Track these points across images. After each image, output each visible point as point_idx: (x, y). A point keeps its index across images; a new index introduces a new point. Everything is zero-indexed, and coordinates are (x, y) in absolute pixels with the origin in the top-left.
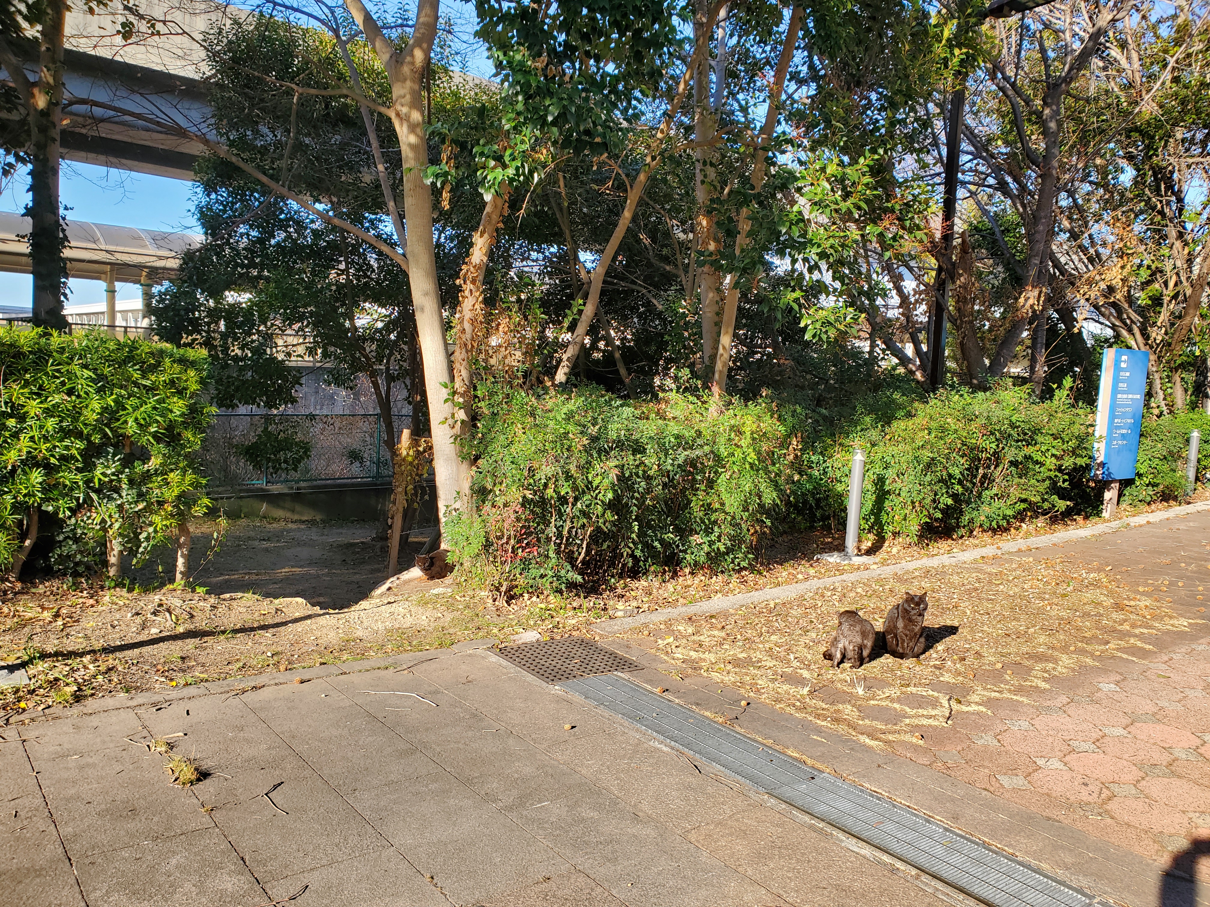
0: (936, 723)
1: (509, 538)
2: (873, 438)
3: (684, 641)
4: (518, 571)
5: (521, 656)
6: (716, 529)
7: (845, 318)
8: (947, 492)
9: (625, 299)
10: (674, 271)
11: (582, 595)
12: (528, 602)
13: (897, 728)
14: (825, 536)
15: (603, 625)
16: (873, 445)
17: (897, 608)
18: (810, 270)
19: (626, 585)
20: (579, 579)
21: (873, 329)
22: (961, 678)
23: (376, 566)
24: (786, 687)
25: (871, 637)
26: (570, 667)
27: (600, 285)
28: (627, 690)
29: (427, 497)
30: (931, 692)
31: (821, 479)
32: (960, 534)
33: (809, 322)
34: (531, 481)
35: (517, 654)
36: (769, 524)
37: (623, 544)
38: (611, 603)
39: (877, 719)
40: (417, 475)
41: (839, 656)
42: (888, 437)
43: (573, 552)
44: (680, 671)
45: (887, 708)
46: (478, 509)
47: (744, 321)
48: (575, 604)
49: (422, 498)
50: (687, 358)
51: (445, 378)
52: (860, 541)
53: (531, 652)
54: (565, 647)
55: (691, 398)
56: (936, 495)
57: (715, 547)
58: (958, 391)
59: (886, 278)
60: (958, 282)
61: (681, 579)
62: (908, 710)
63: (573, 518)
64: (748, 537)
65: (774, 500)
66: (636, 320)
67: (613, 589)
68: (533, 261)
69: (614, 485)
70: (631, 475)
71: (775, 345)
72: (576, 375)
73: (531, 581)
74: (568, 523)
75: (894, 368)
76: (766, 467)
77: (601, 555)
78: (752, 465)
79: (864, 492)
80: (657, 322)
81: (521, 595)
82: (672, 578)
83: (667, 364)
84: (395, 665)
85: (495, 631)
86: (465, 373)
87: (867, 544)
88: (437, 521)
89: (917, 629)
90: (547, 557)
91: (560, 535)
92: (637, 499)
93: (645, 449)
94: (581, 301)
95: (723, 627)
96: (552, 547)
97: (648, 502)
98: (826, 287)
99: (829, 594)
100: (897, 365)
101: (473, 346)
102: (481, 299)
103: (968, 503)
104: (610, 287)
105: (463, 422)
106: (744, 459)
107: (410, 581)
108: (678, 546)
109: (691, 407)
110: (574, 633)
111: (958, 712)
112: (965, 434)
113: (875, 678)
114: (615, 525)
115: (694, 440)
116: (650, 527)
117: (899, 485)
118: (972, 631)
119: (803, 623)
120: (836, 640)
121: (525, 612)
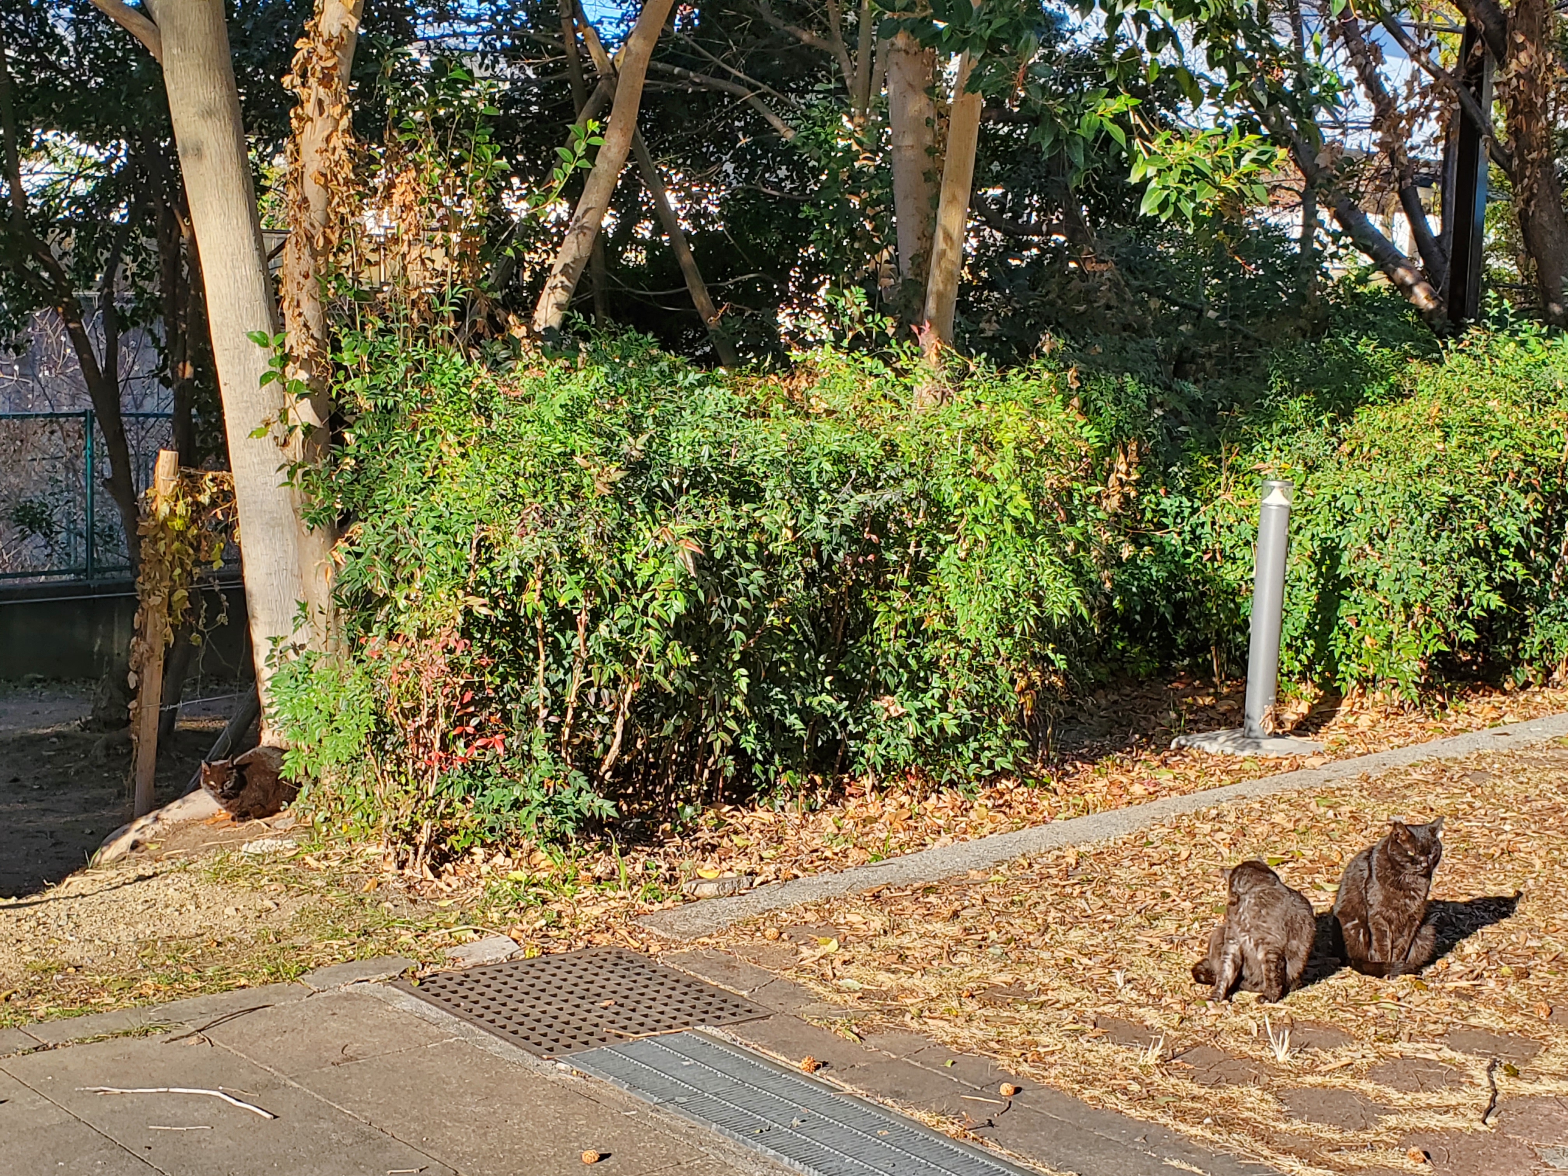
0: (1460, 1124)
1: (433, 714)
2: (1310, 452)
3: (864, 949)
4: (459, 793)
5: (473, 996)
6: (935, 680)
7: (1237, 161)
8: (1489, 579)
9: (701, 116)
10: (823, 45)
11: (616, 847)
12: (485, 868)
13: (1369, 1136)
14: (1196, 692)
15: (668, 917)
16: (1311, 468)
17: (1368, 858)
18: (1155, 41)
19: (721, 823)
20: (608, 808)
21: (1311, 182)
22: (1517, 1019)
23: (97, 792)
24: (1105, 1049)
25: (1307, 931)
26: (592, 1018)
27: (641, 81)
28: (727, 1066)
29: (222, 618)
30: (1447, 1053)
31: (1187, 554)
32: (1521, 679)
33: (1151, 171)
34: (485, 573)
35: (462, 991)
36: (1063, 665)
37: (711, 723)
38: (687, 864)
39: (1318, 1117)
40: (197, 563)
41: (1229, 972)
42: (1346, 448)
43: (591, 744)
44: (855, 1019)
45: (1345, 1093)
46: (355, 645)
47: (996, 167)
48: (599, 870)
49: (211, 620)
50: (859, 261)
51: (261, 323)
52: (1280, 701)
53: (496, 985)
54: (577, 971)
55: (868, 362)
56: (1462, 585)
57: (933, 724)
58: (1514, 333)
59: (1343, 54)
60: (1514, 65)
61: (854, 802)
62: (1393, 1094)
63: (590, 661)
64: (1012, 698)
65: (1073, 608)
66: (729, 167)
67: (689, 831)
68: (469, 21)
69: (686, 579)
70: (728, 556)
71: (1072, 225)
72: (586, 308)
73: (490, 818)
74: (578, 673)
75: (1362, 280)
76: (1055, 529)
77: (657, 752)
78: (1019, 524)
79: (1288, 583)
80: (783, 172)
81: (467, 851)
82: (833, 801)
83: (809, 276)
84: (166, 1024)
85: (407, 937)
86: (309, 308)
87: (1300, 709)
88: (251, 676)
89: (1414, 906)
90: (528, 757)
91: (557, 704)
92: (744, 612)
93: (760, 490)
94: (593, 126)
95: (956, 914)
96: (540, 732)
97: (771, 619)
98: (1193, 79)
99: (1207, 828)
100: (1368, 270)
101: (328, 241)
102: (344, 123)
103: (1540, 602)
104: (662, 86)
105: (308, 430)
106: (1002, 509)
107: (189, 824)
108: (844, 724)
109: (871, 382)
110: (598, 938)
111: (1510, 1095)
112: (1530, 437)
113: (1317, 1023)
114: (691, 677)
115: (879, 467)
116: (776, 679)
117: (1373, 563)
118: (1546, 905)
119: (1145, 898)
120: (1223, 938)
121: (477, 891)
